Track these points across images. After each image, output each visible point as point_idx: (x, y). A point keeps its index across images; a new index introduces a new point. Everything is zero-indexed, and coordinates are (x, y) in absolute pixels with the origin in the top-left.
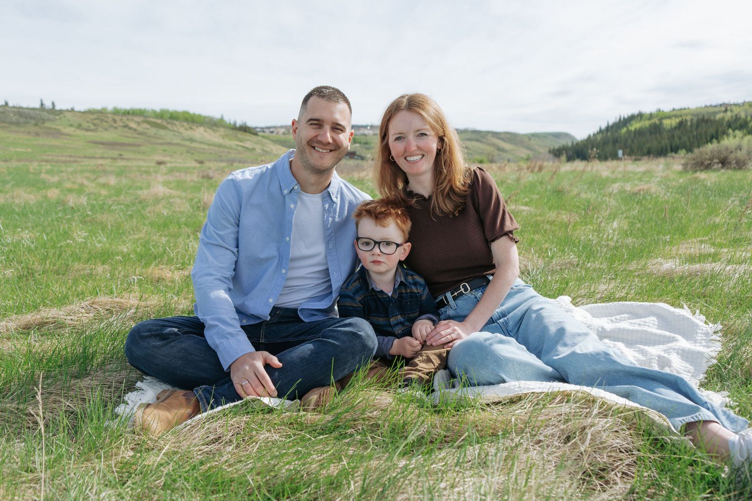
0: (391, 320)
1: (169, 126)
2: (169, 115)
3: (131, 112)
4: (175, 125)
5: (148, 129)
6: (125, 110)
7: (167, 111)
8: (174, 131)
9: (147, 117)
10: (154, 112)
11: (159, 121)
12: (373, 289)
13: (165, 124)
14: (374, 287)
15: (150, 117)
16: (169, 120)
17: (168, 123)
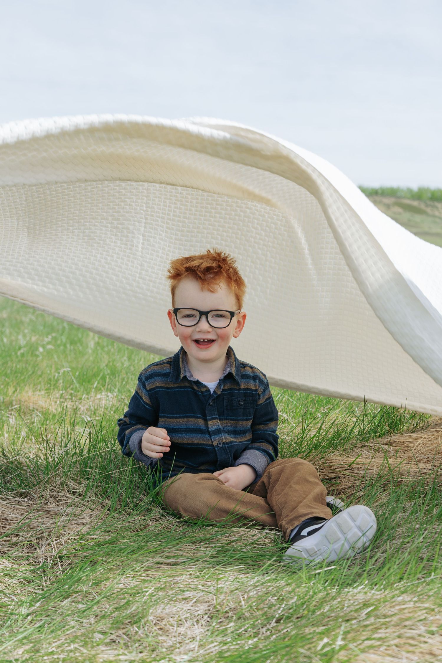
0: (210, 423)
1: (429, 210)
2: (429, 195)
3: (380, 192)
4: (437, 208)
5: (400, 214)
6: (372, 189)
7: (427, 190)
8: (434, 216)
9: (399, 197)
10: (410, 190)
11: (415, 203)
12: (185, 377)
13: (423, 206)
14: (188, 375)
15: (404, 198)
16: (429, 203)
17: (427, 206)
